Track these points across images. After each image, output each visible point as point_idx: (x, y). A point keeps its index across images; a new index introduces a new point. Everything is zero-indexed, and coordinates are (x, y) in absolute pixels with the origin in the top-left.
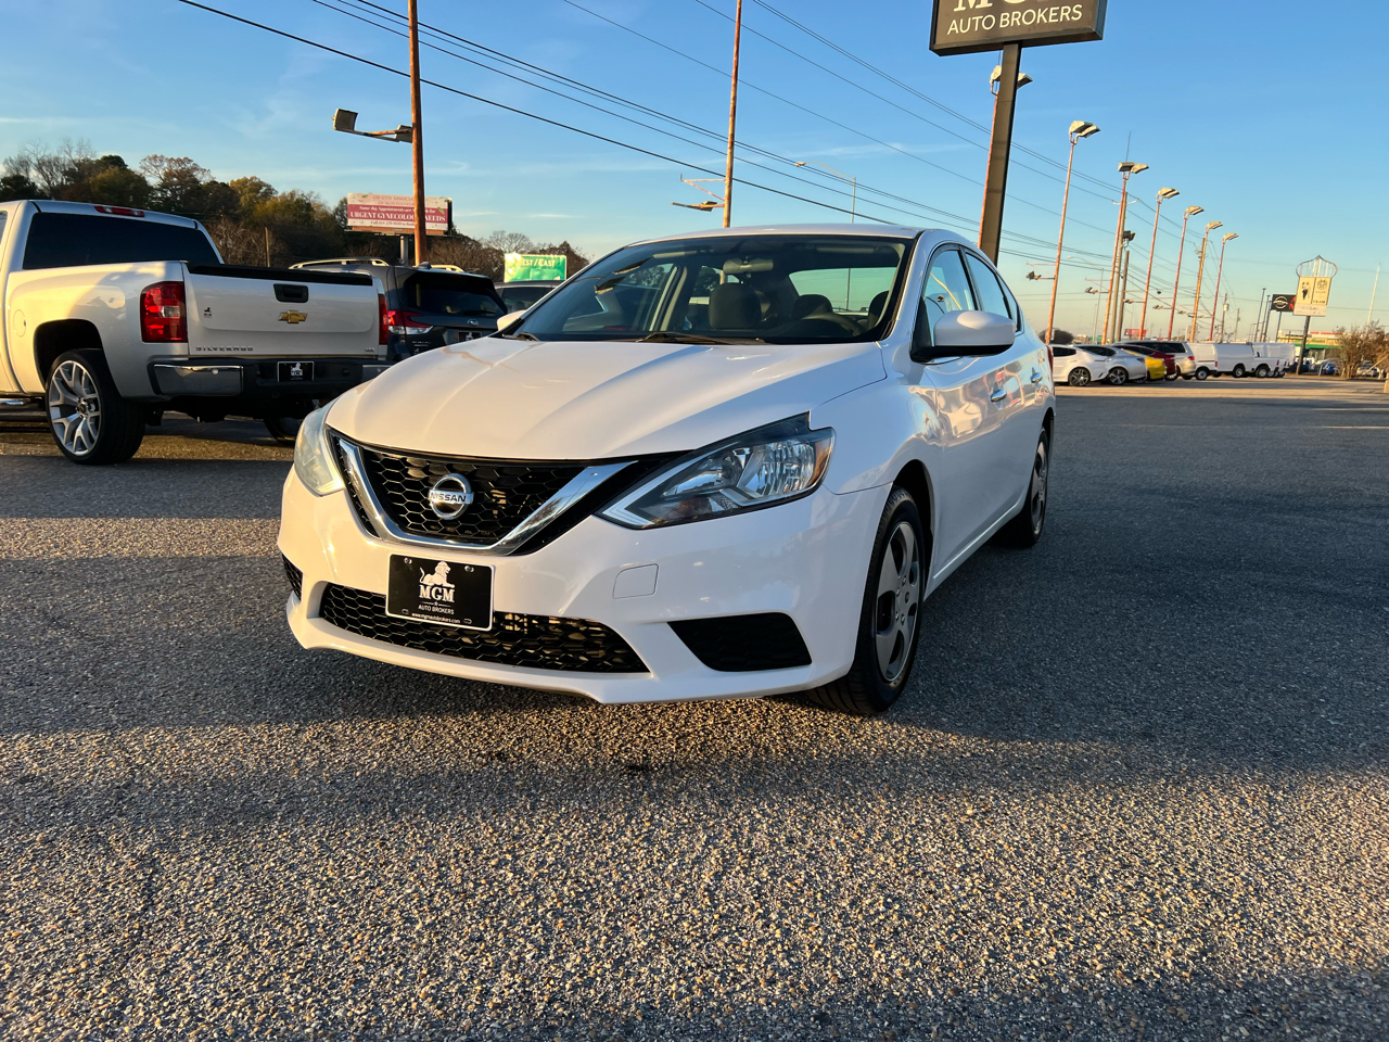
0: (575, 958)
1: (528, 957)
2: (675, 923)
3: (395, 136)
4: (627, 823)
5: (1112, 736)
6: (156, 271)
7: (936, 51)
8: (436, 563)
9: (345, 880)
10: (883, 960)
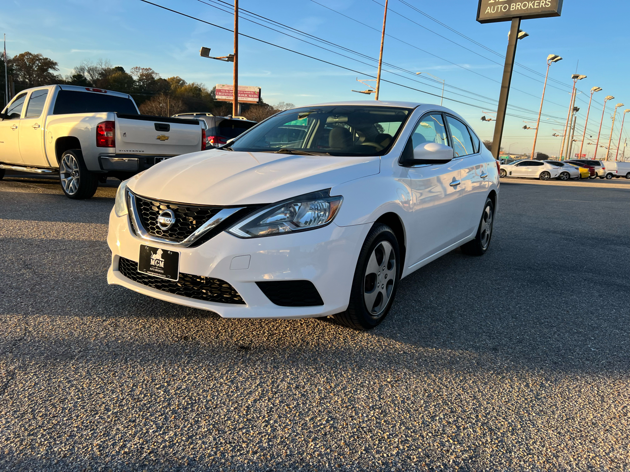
0: (171, 433)
1: (151, 431)
2: (225, 421)
3: (227, 59)
4: (227, 373)
5: (477, 348)
6: (103, 116)
7: (479, 21)
8: (157, 249)
9: (89, 389)
10: (312, 447)
